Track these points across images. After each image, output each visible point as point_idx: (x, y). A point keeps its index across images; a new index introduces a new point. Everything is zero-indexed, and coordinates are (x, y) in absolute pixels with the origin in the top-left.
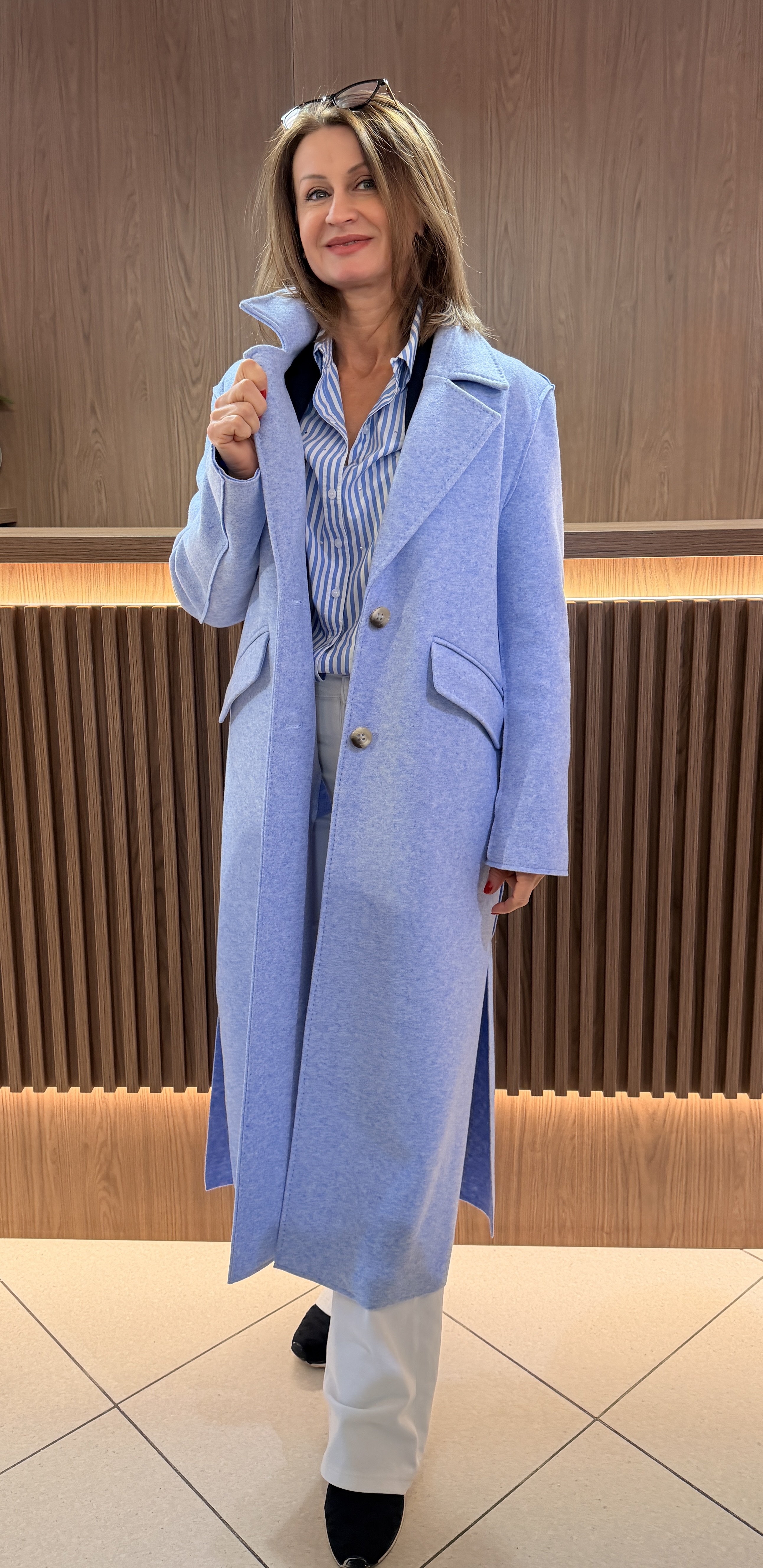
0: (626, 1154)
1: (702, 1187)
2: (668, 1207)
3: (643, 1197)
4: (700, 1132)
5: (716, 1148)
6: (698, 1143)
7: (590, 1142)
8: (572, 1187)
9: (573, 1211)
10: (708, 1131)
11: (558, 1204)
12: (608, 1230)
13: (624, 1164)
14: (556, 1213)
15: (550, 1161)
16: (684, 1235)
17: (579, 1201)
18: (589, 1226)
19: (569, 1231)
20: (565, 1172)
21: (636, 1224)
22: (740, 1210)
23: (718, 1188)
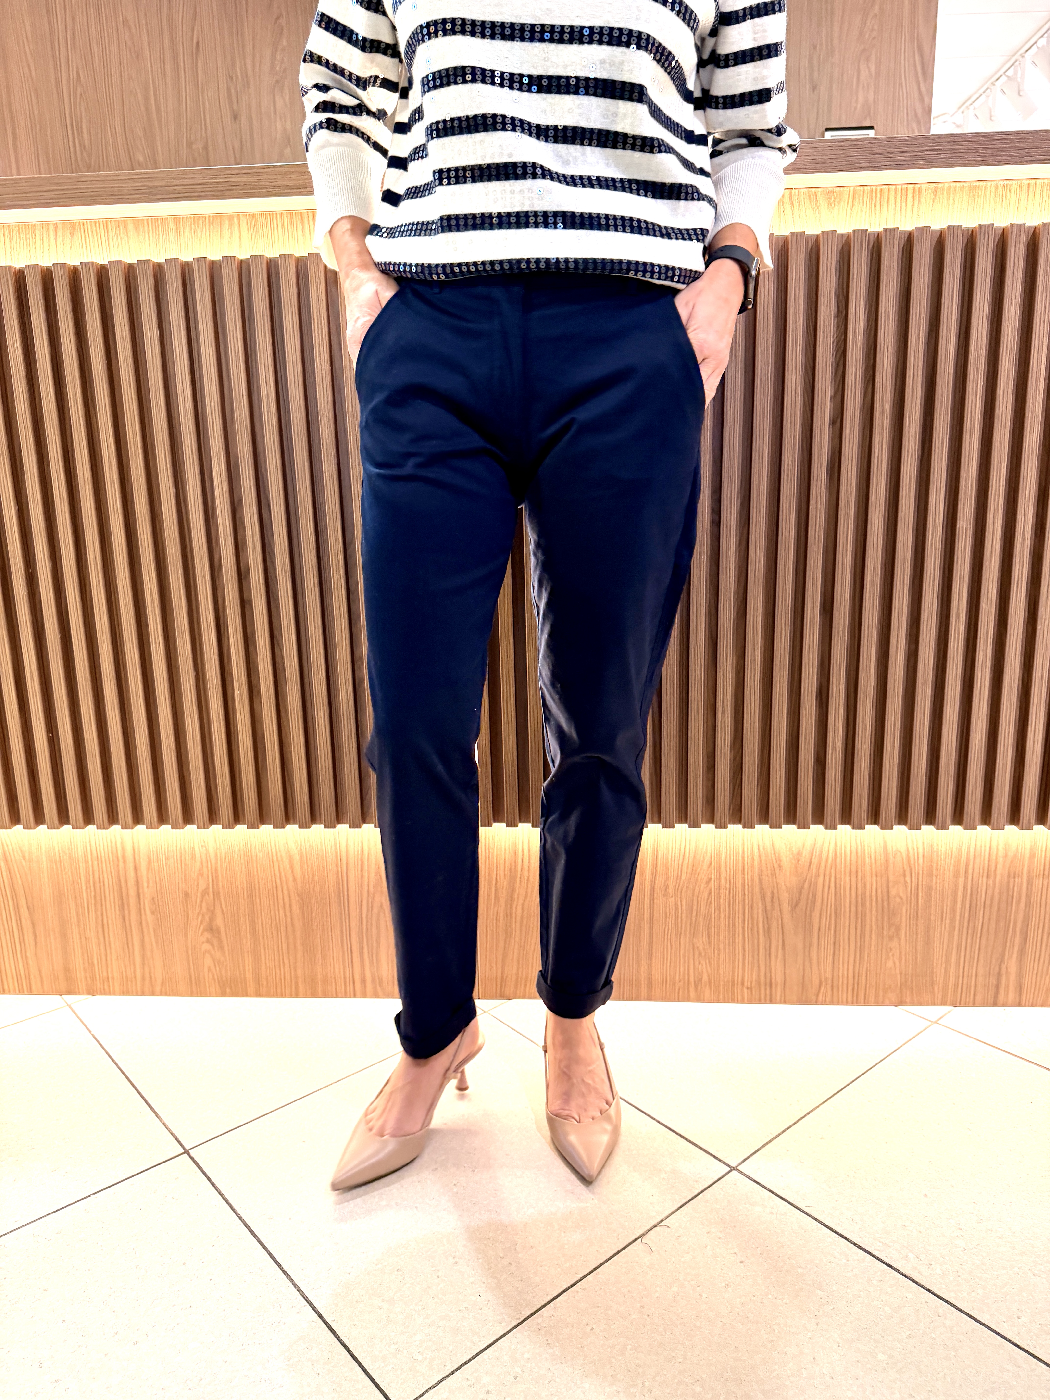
0: (768, 900)
1: (852, 937)
2: (814, 961)
3: (787, 948)
4: (850, 874)
5: (868, 893)
6: (848, 886)
7: (728, 886)
8: (709, 936)
9: (710, 962)
10: (859, 874)
11: (694, 955)
12: (749, 984)
13: (766, 911)
14: (692, 965)
15: (684, 907)
16: (832, 990)
17: (716, 952)
18: (728, 981)
19: (706, 986)
20: (701, 919)
21: (779, 978)
22: (894, 963)
23: (871, 938)
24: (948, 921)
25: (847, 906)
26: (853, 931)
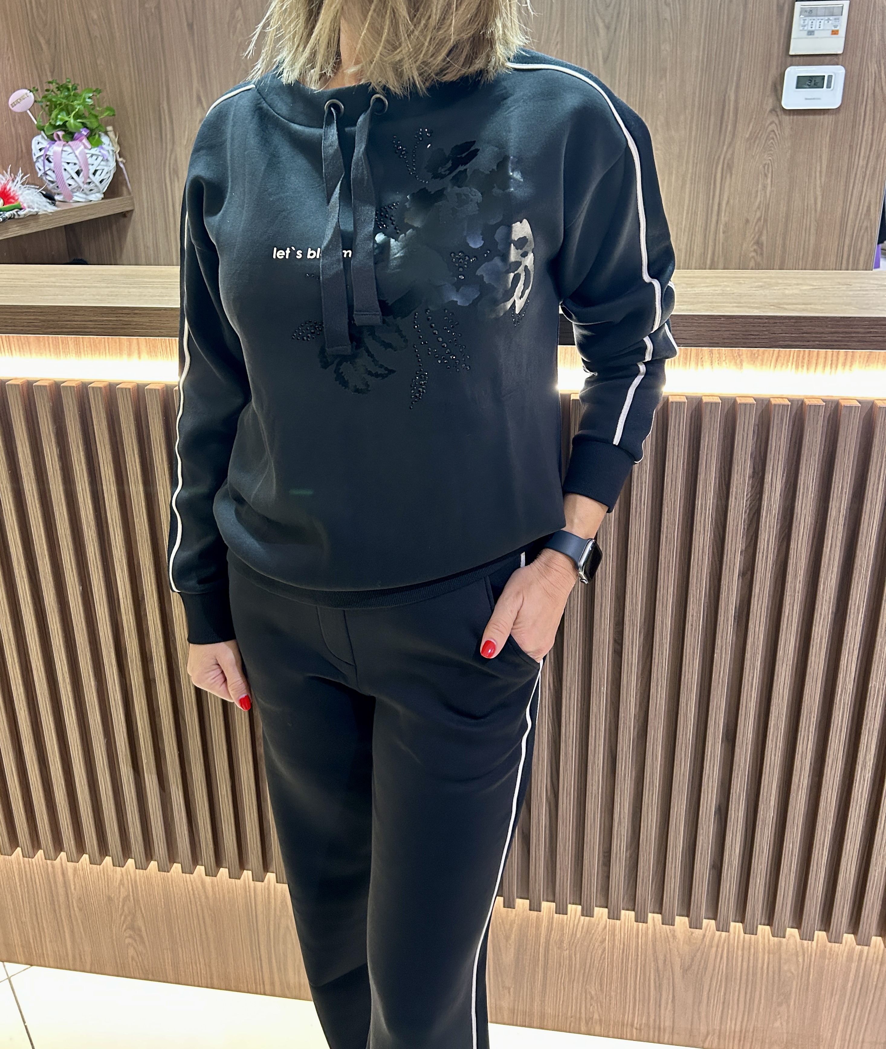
0: (661, 962)
1: (742, 999)
2: (703, 1014)
3: (677, 1002)
4: (743, 949)
5: (760, 965)
6: (740, 959)
7: (622, 946)
8: (601, 985)
9: (602, 1006)
10: (752, 950)
11: (586, 998)
13: (657, 970)
14: (583, 1006)
15: (578, 959)
16: (719, 1039)
17: (608, 997)
18: (618, 1022)
19: (596, 1023)
20: (594, 971)
21: (668, 1023)
22: (781, 1023)
23: (760, 1002)
24: (837, 996)
25: (739, 974)
26: (742, 995)
